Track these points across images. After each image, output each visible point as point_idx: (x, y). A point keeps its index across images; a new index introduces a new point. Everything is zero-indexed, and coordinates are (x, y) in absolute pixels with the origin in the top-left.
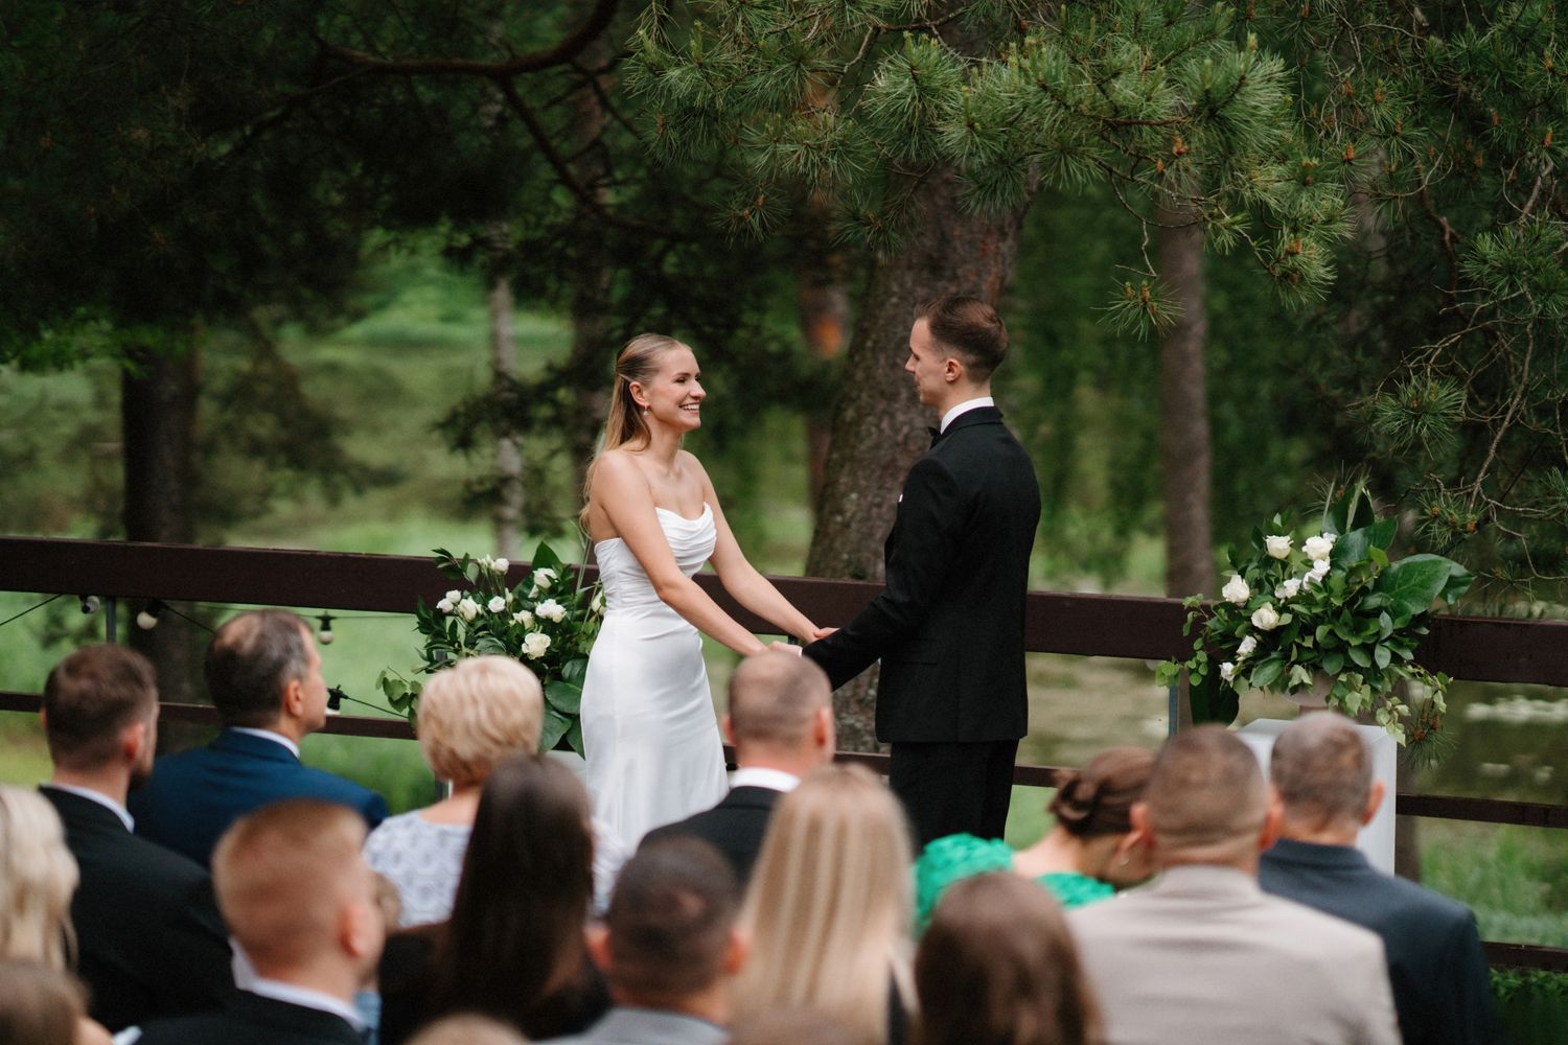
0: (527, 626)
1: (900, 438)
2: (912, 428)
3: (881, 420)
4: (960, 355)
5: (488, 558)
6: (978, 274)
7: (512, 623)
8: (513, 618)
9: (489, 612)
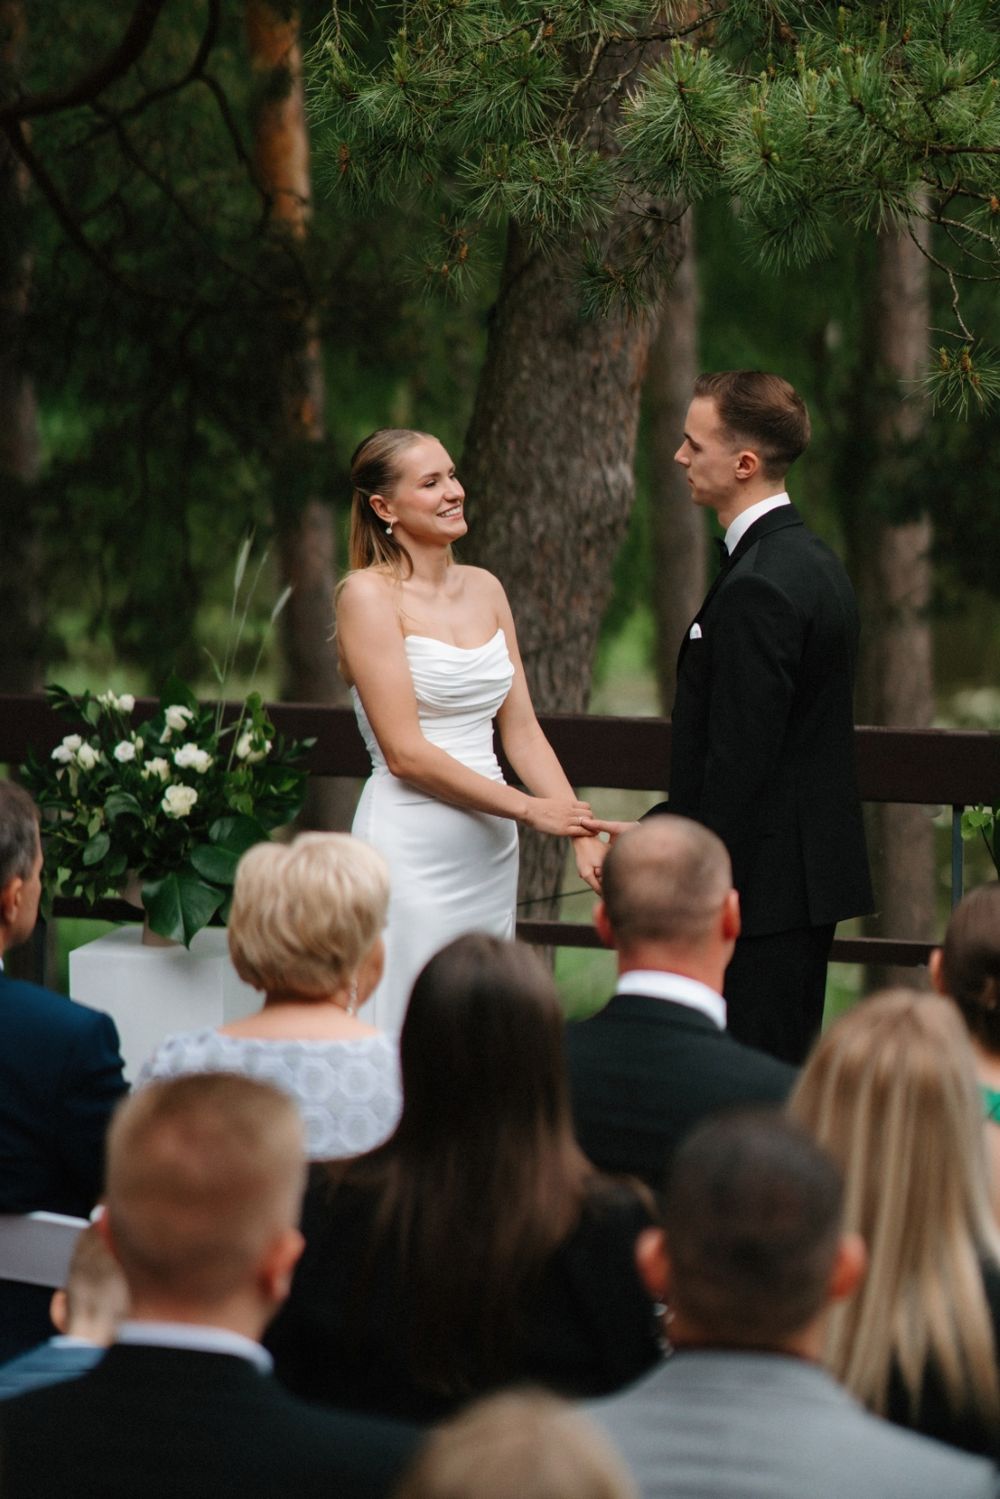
0: (164, 777)
1: (535, 538)
2: (548, 526)
3: (510, 517)
4: (756, 447)
5: (111, 694)
6: (624, 344)
7: (145, 774)
8: (144, 768)
9: (114, 762)
